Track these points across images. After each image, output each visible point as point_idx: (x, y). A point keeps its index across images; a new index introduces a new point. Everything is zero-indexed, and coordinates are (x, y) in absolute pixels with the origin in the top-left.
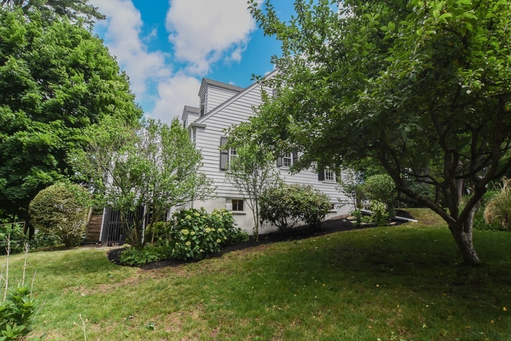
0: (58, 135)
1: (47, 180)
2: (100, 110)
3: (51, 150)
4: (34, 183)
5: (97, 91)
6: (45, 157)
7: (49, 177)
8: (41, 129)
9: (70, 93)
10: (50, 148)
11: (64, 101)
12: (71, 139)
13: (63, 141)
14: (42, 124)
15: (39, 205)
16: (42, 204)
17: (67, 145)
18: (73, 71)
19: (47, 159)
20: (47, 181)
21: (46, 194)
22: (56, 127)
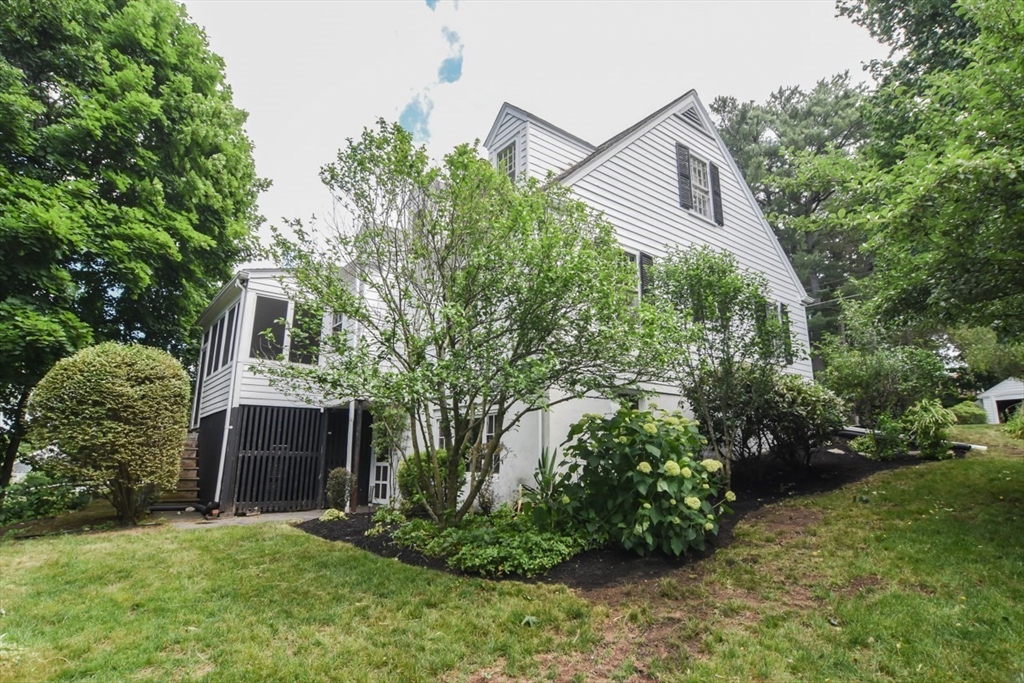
0: (82, 217)
1: (49, 335)
2: (188, 166)
3: (64, 254)
4: (12, 342)
5: (182, 118)
6: (43, 273)
7: (57, 327)
8: (36, 196)
9: (118, 112)
10: (59, 248)
11: (102, 128)
12: (115, 235)
13: (97, 235)
14: (37, 183)
15: (62, 401)
16: (72, 399)
17: (105, 248)
18: (122, 58)
19: (53, 278)
20: (52, 339)
21: (80, 371)
22: (78, 195)
